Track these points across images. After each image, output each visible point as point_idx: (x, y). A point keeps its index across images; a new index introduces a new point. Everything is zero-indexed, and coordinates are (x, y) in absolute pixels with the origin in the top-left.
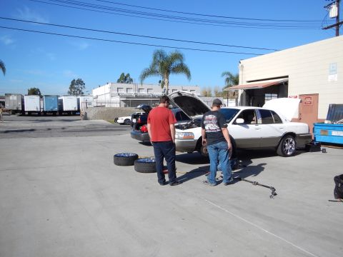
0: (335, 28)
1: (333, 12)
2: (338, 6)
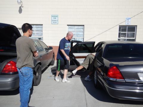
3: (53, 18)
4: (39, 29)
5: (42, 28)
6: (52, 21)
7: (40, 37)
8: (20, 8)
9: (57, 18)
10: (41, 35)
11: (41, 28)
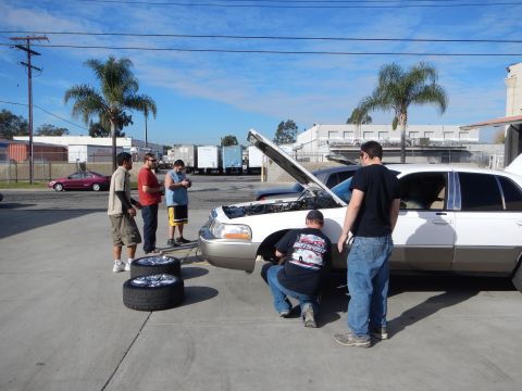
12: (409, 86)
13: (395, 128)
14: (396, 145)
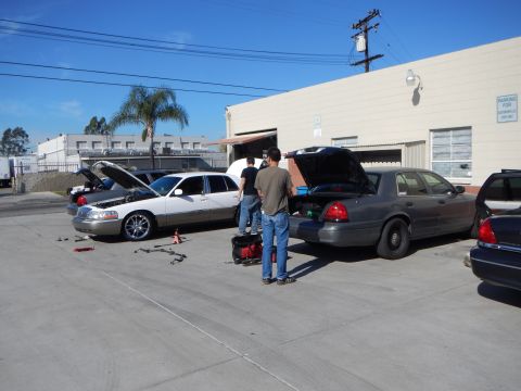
0: (364, 65)
1: (361, 44)
2: (366, 37)
3: (501, 104)
4: (461, 140)
5: (470, 135)
6: (499, 113)
7: (464, 161)
8: (416, 92)
9: (513, 103)
10: (467, 158)
11: (468, 138)
12: (155, 105)
13: (144, 139)
14: (145, 154)
